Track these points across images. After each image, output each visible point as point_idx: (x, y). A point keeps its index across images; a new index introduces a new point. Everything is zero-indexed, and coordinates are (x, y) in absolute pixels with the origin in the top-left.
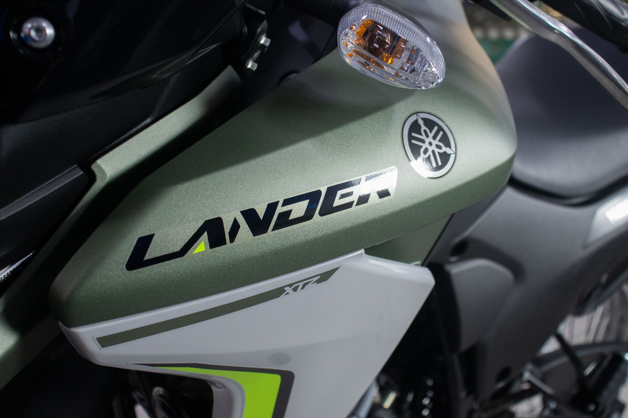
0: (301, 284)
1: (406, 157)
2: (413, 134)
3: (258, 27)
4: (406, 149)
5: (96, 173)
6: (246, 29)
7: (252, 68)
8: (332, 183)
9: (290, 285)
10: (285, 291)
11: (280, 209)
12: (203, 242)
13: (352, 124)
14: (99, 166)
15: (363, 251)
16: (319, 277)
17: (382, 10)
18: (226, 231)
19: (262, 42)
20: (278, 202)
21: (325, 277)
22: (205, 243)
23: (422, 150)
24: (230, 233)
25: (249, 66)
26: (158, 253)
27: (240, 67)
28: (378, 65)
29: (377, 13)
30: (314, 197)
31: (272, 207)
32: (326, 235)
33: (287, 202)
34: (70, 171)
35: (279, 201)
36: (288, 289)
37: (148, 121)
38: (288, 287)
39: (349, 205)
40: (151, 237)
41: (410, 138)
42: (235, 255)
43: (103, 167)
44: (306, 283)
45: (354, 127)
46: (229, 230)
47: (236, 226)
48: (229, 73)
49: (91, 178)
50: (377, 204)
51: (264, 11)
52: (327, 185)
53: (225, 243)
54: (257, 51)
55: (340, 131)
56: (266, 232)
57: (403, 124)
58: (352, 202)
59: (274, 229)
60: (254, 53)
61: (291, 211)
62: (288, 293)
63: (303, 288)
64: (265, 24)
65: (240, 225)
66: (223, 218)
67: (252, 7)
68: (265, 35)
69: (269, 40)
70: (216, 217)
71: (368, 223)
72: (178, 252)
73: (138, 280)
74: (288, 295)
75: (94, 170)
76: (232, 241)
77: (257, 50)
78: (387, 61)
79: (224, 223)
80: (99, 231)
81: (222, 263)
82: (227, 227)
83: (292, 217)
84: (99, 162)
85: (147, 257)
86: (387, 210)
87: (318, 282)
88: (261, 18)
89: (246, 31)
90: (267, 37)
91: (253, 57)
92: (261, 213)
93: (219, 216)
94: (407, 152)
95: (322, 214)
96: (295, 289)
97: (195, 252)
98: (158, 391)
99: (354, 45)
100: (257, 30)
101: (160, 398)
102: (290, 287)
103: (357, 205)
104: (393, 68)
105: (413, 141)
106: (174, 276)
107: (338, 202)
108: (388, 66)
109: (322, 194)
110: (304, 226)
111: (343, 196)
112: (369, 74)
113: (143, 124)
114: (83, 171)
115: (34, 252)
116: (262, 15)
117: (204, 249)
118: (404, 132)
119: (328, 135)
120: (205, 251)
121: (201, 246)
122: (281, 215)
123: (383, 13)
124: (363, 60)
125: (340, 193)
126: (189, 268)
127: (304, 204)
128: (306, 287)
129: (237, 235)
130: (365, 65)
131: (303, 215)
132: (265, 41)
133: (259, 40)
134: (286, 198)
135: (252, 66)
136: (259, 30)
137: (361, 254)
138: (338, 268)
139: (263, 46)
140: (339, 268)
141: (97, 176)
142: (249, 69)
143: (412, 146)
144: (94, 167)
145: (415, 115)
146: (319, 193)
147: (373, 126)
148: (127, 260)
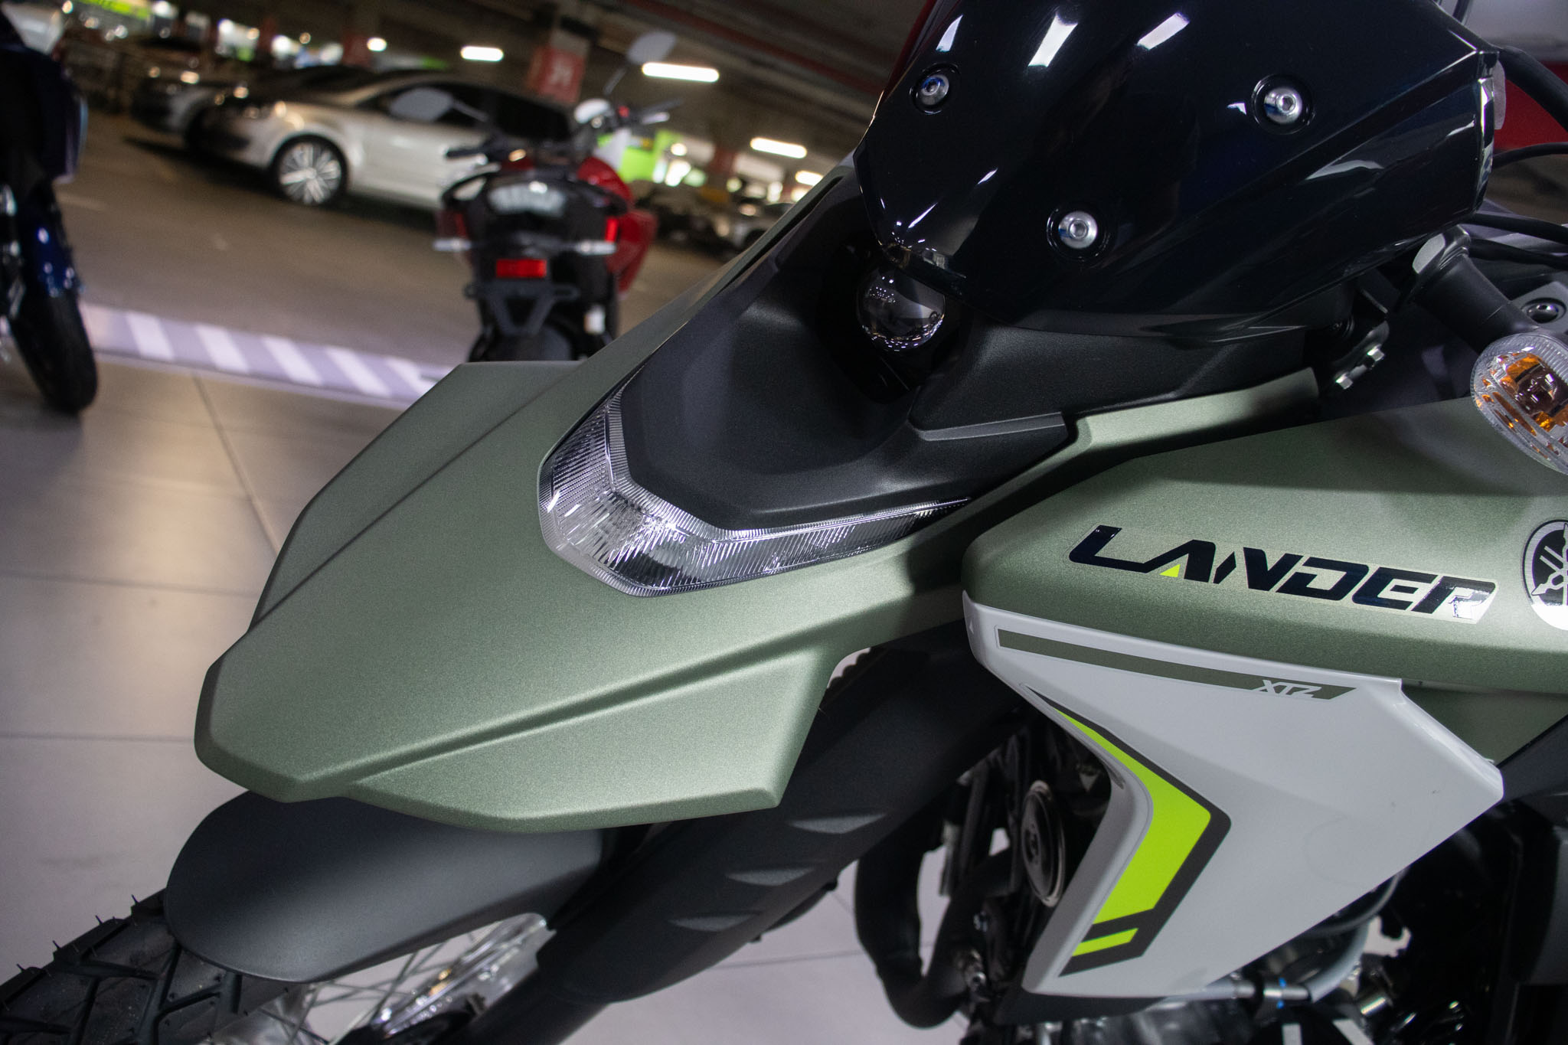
0: (1290, 686)
1: (1520, 576)
2: (1547, 548)
3: (1371, 329)
4: (1526, 565)
5: (1080, 431)
6: (1351, 327)
7: (1343, 385)
8: (1388, 564)
9: (1274, 680)
10: (1264, 685)
11: (1299, 568)
12: (1179, 566)
13: (1454, 497)
14: (1086, 424)
15: (1398, 682)
16: (1319, 688)
17: (1559, 347)
18: (1214, 563)
19: (1371, 353)
20: (1300, 557)
21: (1328, 692)
22: (1180, 569)
23: (1552, 577)
24: (1218, 570)
25: (1340, 381)
26: (1116, 555)
27: (1325, 377)
28: (1524, 424)
29: (1548, 349)
30: (1354, 572)
31: (1289, 560)
32: (1351, 632)
33: (1313, 562)
34: (1050, 416)
35: (1302, 557)
36: (1268, 684)
37: (1170, 395)
38: (1269, 682)
39: (1403, 605)
40: (1116, 530)
41: (1540, 551)
42: (1213, 602)
43: (1091, 428)
44: (1297, 687)
45: (1455, 503)
46: (1218, 565)
47: (1229, 564)
48: (1305, 377)
49: (1072, 435)
50: (1448, 622)
51: (1387, 308)
52: (1380, 563)
53: (1206, 580)
54: (1359, 365)
55: (1431, 500)
56: (1268, 589)
57: (1536, 528)
58: (1409, 603)
59: (1281, 590)
60: (1354, 367)
61: (1314, 576)
62: (1265, 690)
63: (1290, 693)
64: (1383, 328)
65: (1237, 565)
66: (1217, 546)
67: (1371, 298)
68: (1379, 345)
69: (1383, 355)
70: (1210, 541)
71: (1421, 642)
72: (1141, 564)
73: (1077, 577)
74: (1264, 692)
75: (1079, 427)
76: (1217, 580)
77: (1359, 363)
78: (1540, 423)
79: (1216, 553)
80: (1057, 498)
81: (1193, 604)
82: (1218, 560)
83: (1312, 585)
84: (1089, 419)
85: (1101, 554)
86: (1458, 638)
87: (1316, 695)
88: (1379, 318)
89: (1351, 328)
90: (1382, 349)
91: (1350, 371)
92: (1271, 562)
93: (1213, 542)
94: (1526, 570)
95: (1357, 599)
96: (1278, 690)
97: (1162, 574)
98: (1040, 787)
99: (1498, 386)
100: (1368, 333)
101: (1038, 796)
102: (1273, 683)
103: (1415, 610)
104: (1548, 437)
105: (1542, 558)
106: (1124, 593)
107: (1386, 593)
108: (1539, 430)
109: (1368, 573)
110: (1324, 605)
111: (1397, 589)
112: (1505, 433)
113: (1162, 397)
114: (1065, 423)
115: (970, 499)
116: (1381, 312)
117: (1176, 576)
118: (1533, 539)
119: (1410, 498)
120: (1177, 579)
121: (1175, 570)
122: (1297, 575)
123: (1557, 352)
124: (1505, 413)
125: (1395, 582)
126: (1147, 591)
127: (1338, 575)
128: (1295, 693)
129: (1227, 577)
130: (1506, 420)
131: (1328, 589)
132: (1376, 354)
133: (1367, 349)
134: (1313, 556)
135: (1344, 382)
136: (1371, 334)
137: (1395, 685)
138: (1353, 689)
139: (1370, 360)
140: (1353, 691)
141: (1080, 436)
142: (1338, 385)
143: (1537, 564)
144: (1080, 424)
145: (1563, 523)
146: (1364, 569)
147: (1485, 513)
148: (1075, 546)
